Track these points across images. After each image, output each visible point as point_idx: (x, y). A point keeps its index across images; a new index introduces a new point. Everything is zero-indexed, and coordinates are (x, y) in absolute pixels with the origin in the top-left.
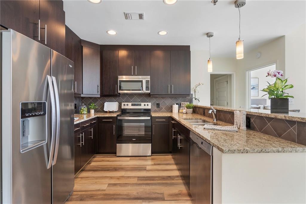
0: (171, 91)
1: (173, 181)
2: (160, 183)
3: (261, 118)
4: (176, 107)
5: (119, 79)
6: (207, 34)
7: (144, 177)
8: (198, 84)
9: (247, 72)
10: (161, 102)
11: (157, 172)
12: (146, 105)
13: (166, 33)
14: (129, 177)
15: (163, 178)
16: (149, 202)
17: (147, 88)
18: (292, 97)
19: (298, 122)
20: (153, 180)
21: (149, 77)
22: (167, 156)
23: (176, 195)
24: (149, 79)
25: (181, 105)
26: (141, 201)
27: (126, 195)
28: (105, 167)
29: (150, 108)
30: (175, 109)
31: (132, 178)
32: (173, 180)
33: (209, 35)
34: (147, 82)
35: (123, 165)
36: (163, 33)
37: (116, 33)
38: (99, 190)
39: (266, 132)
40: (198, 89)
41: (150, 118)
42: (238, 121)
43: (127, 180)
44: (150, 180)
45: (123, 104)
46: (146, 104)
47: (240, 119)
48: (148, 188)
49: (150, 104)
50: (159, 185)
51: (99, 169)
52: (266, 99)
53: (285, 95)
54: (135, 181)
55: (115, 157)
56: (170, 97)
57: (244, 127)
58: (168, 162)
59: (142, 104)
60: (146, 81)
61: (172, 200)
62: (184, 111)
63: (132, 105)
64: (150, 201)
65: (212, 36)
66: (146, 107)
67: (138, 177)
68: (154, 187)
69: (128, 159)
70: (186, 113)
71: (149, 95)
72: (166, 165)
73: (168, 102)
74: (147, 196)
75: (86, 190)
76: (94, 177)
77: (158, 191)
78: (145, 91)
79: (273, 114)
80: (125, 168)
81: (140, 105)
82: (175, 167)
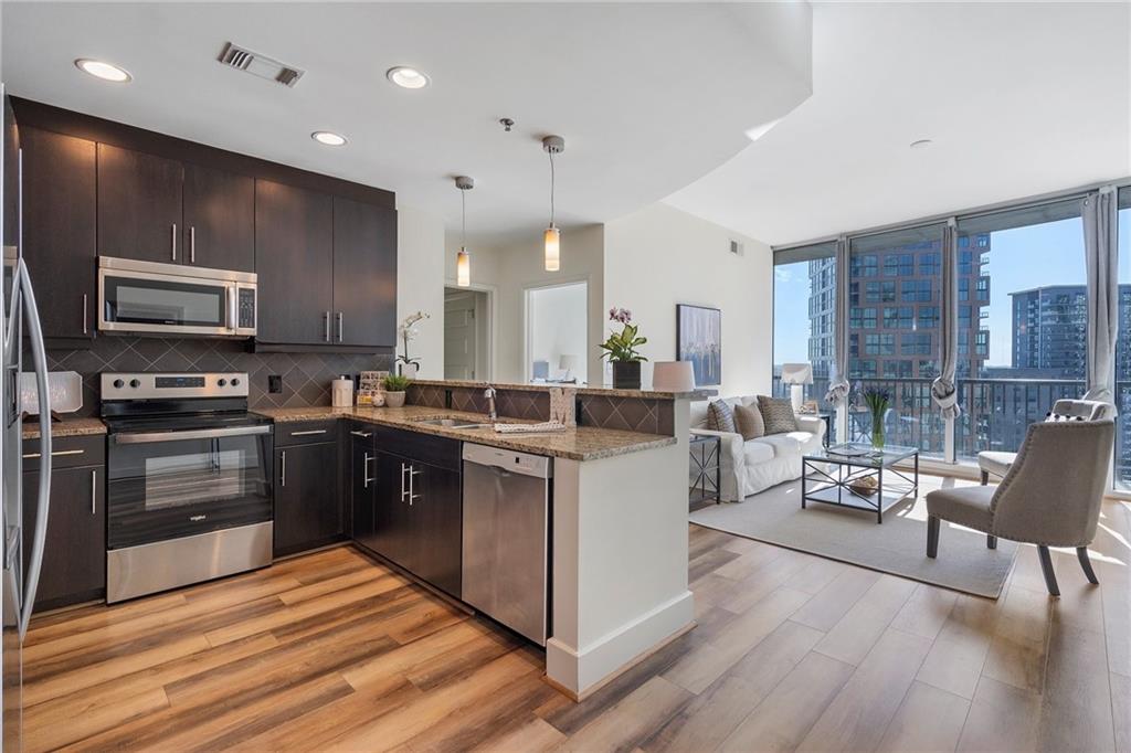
0: (335, 335)
1: (395, 604)
2: (359, 619)
3: (601, 398)
4: (344, 388)
5: (103, 273)
6: (457, 179)
7: (295, 624)
8: (416, 314)
9: (526, 292)
10: (288, 370)
11: (328, 599)
12: (229, 383)
13: (342, 141)
14: (234, 642)
15: (361, 606)
16: (363, 665)
17: (245, 319)
18: (645, 359)
19: (659, 399)
20: (334, 620)
21: (253, 277)
22: (328, 553)
23: (425, 625)
24: (254, 286)
25: (361, 381)
26: (335, 673)
27: (266, 684)
28: (83, 651)
29: (247, 394)
30: (344, 393)
31: (252, 641)
32: (393, 600)
33: (462, 183)
34: (245, 294)
35: (172, 620)
36: (330, 139)
37: (129, 78)
38: (138, 717)
39: (612, 426)
40: (414, 329)
41: (268, 427)
42: (559, 410)
43: (235, 652)
44: (322, 623)
45: (107, 380)
46: (228, 377)
47: (563, 407)
48: (333, 643)
49: (243, 378)
50: (360, 624)
51: (57, 667)
52: (547, 364)
53: (634, 355)
54: (272, 642)
55: (105, 608)
56: (320, 354)
57: (573, 422)
58: (345, 567)
59: (206, 381)
60: (241, 289)
61: (420, 639)
62: (379, 399)
63: (160, 383)
64: (362, 662)
65: (469, 187)
66: (228, 391)
67: (274, 631)
68: (347, 634)
69: (179, 597)
70: (386, 405)
71: (247, 345)
72: (344, 574)
73: (313, 371)
74: (346, 657)
75: (70, 741)
76: (66, 696)
77: (367, 638)
78: (235, 328)
79: (619, 390)
80: (191, 625)
81: (201, 383)
82: (376, 572)
